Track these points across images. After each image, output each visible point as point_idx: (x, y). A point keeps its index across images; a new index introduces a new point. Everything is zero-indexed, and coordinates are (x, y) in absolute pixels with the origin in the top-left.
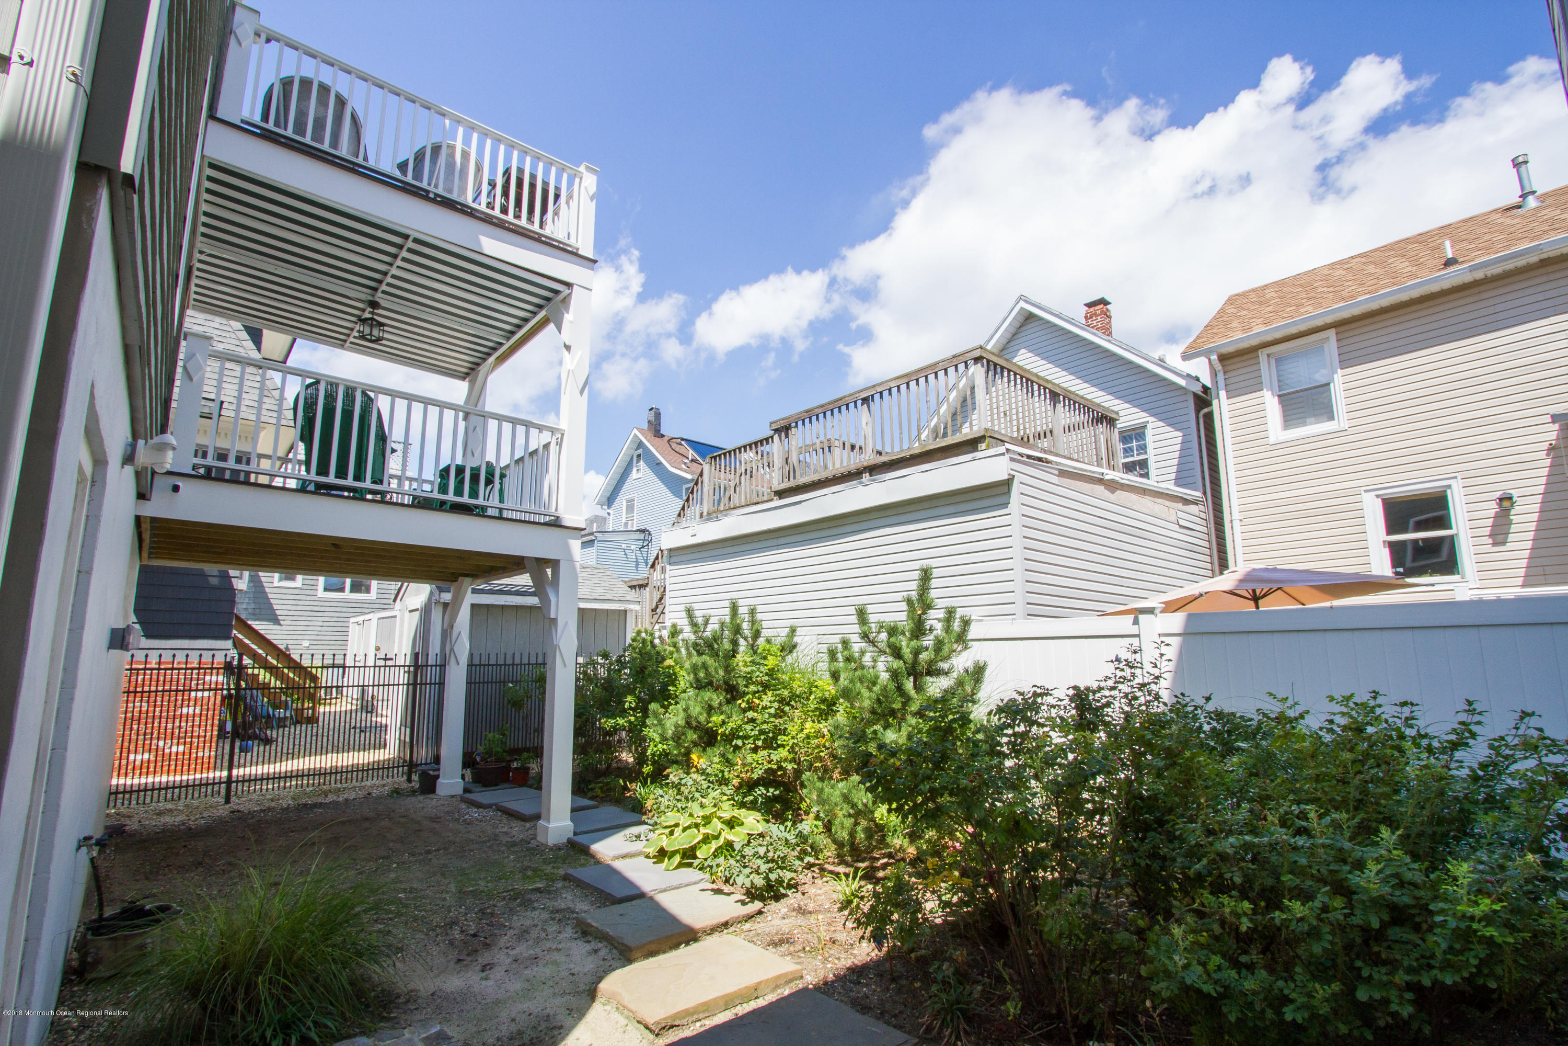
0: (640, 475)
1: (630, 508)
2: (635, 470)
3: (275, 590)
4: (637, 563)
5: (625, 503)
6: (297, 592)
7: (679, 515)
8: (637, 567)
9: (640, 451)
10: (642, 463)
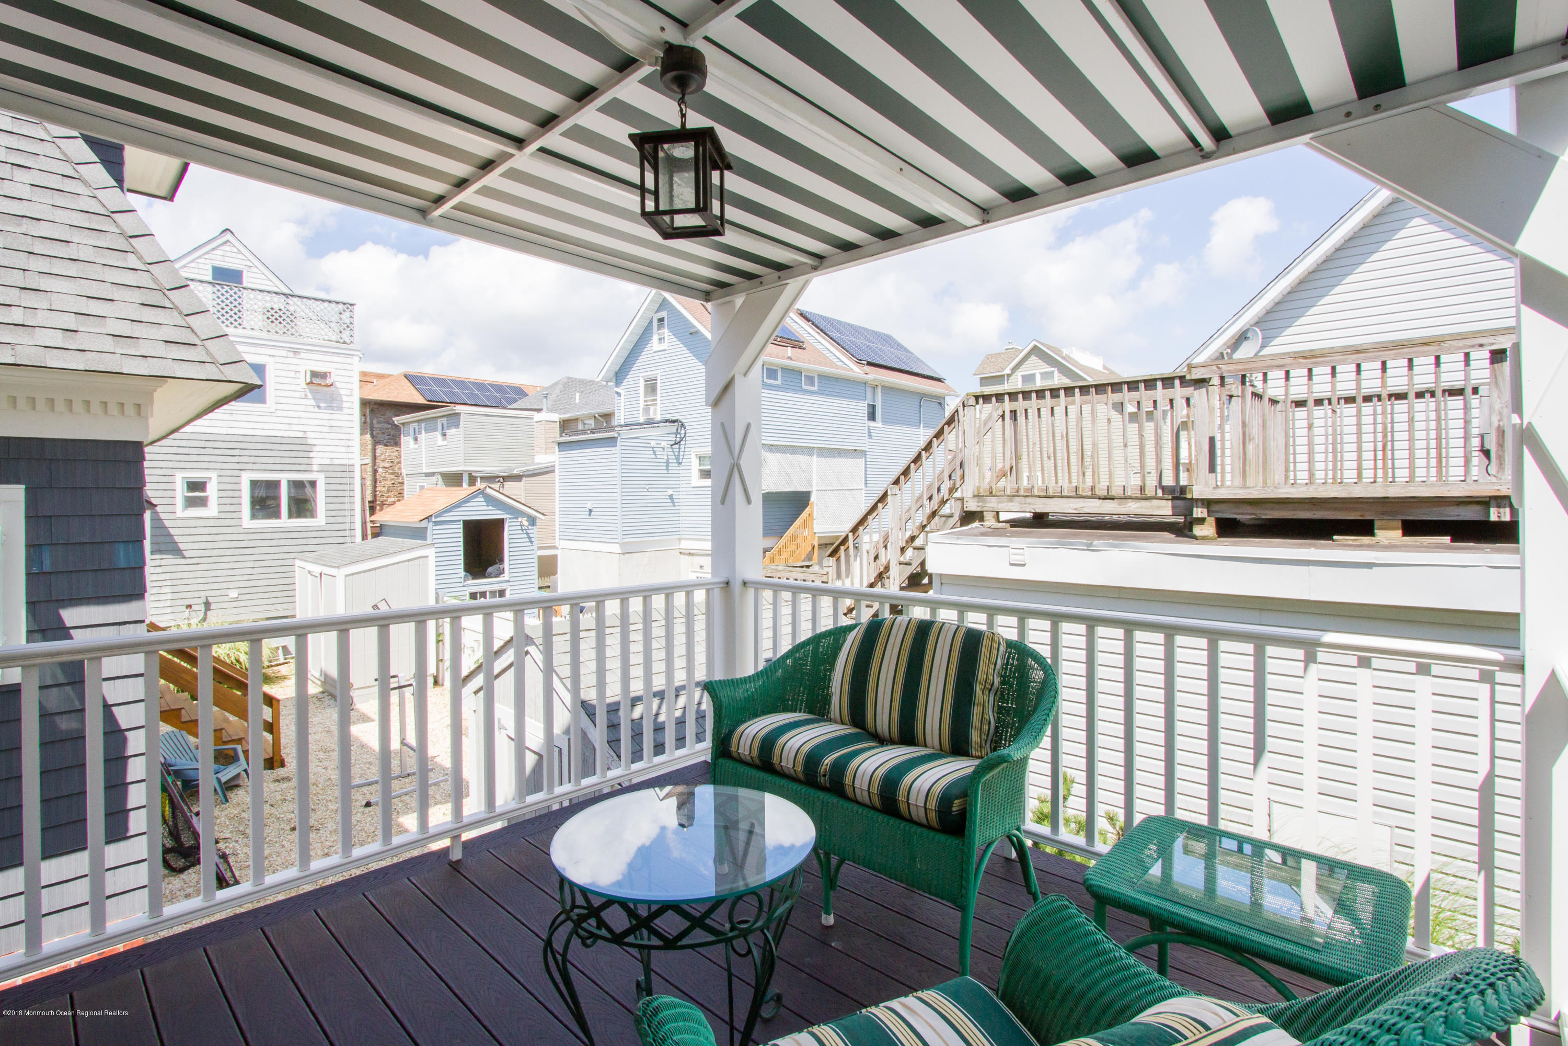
0: (665, 346)
1: (651, 387)
2: (655, 338)
3: (180, 523)
4: (668, 462)
5: (642, 383)
6: (212, 522)
7: (897, 482)
8: (667, 466)
9: (664, 314)
10: (666, 331)
